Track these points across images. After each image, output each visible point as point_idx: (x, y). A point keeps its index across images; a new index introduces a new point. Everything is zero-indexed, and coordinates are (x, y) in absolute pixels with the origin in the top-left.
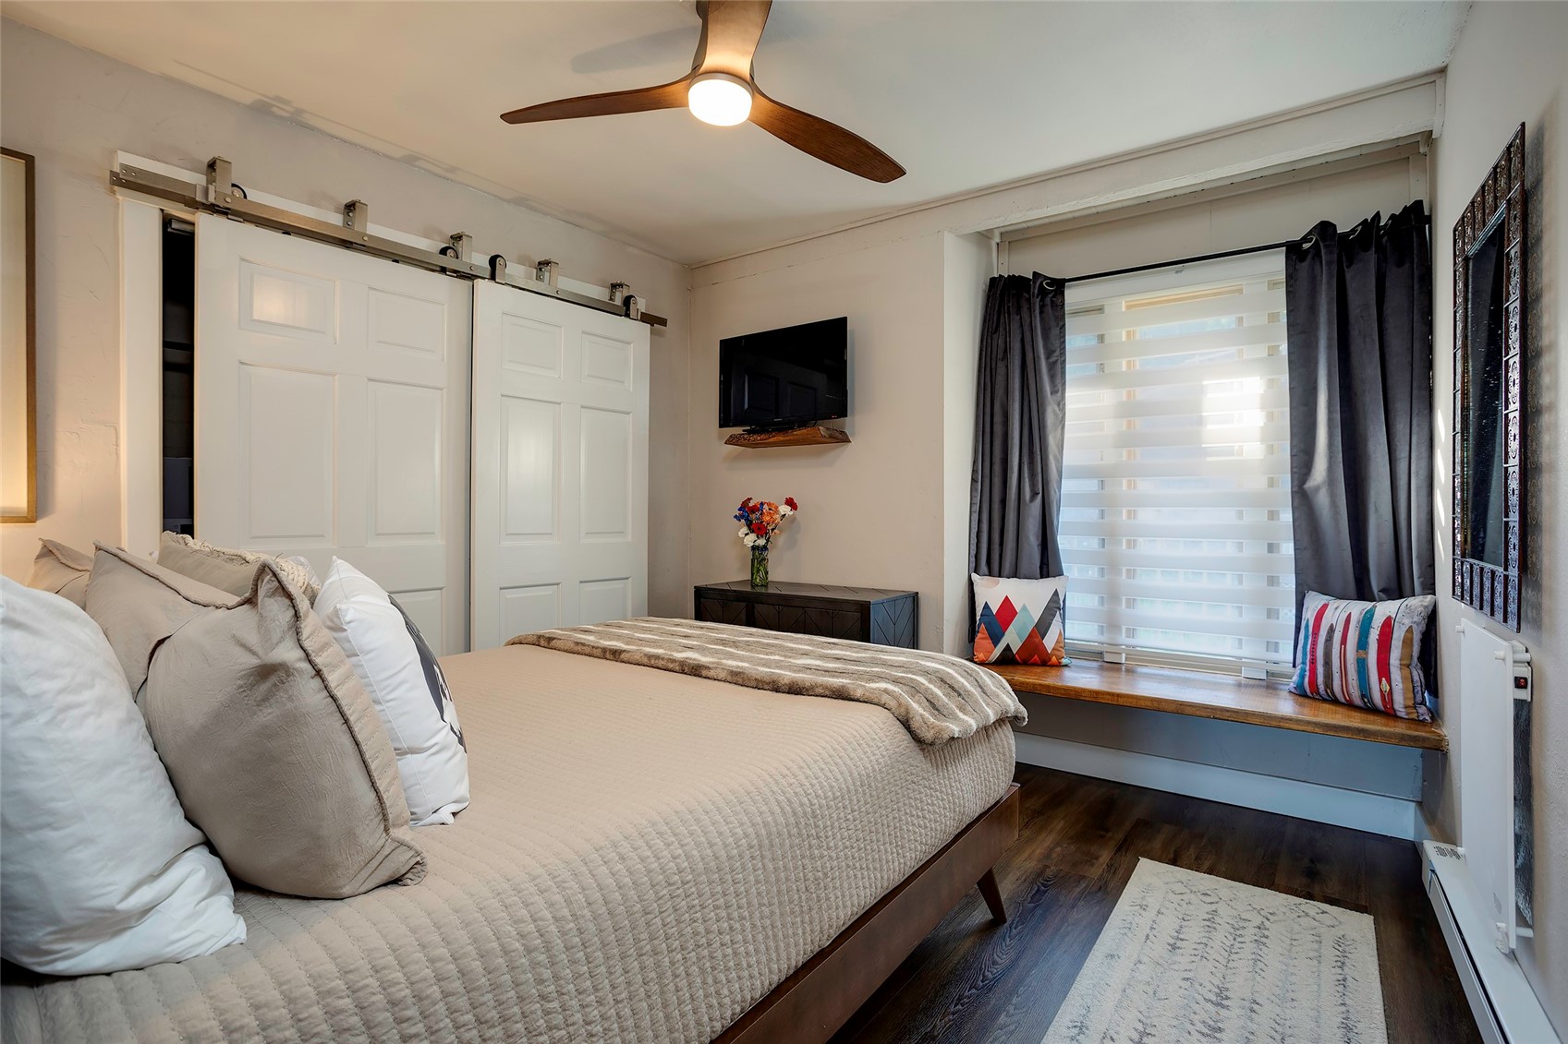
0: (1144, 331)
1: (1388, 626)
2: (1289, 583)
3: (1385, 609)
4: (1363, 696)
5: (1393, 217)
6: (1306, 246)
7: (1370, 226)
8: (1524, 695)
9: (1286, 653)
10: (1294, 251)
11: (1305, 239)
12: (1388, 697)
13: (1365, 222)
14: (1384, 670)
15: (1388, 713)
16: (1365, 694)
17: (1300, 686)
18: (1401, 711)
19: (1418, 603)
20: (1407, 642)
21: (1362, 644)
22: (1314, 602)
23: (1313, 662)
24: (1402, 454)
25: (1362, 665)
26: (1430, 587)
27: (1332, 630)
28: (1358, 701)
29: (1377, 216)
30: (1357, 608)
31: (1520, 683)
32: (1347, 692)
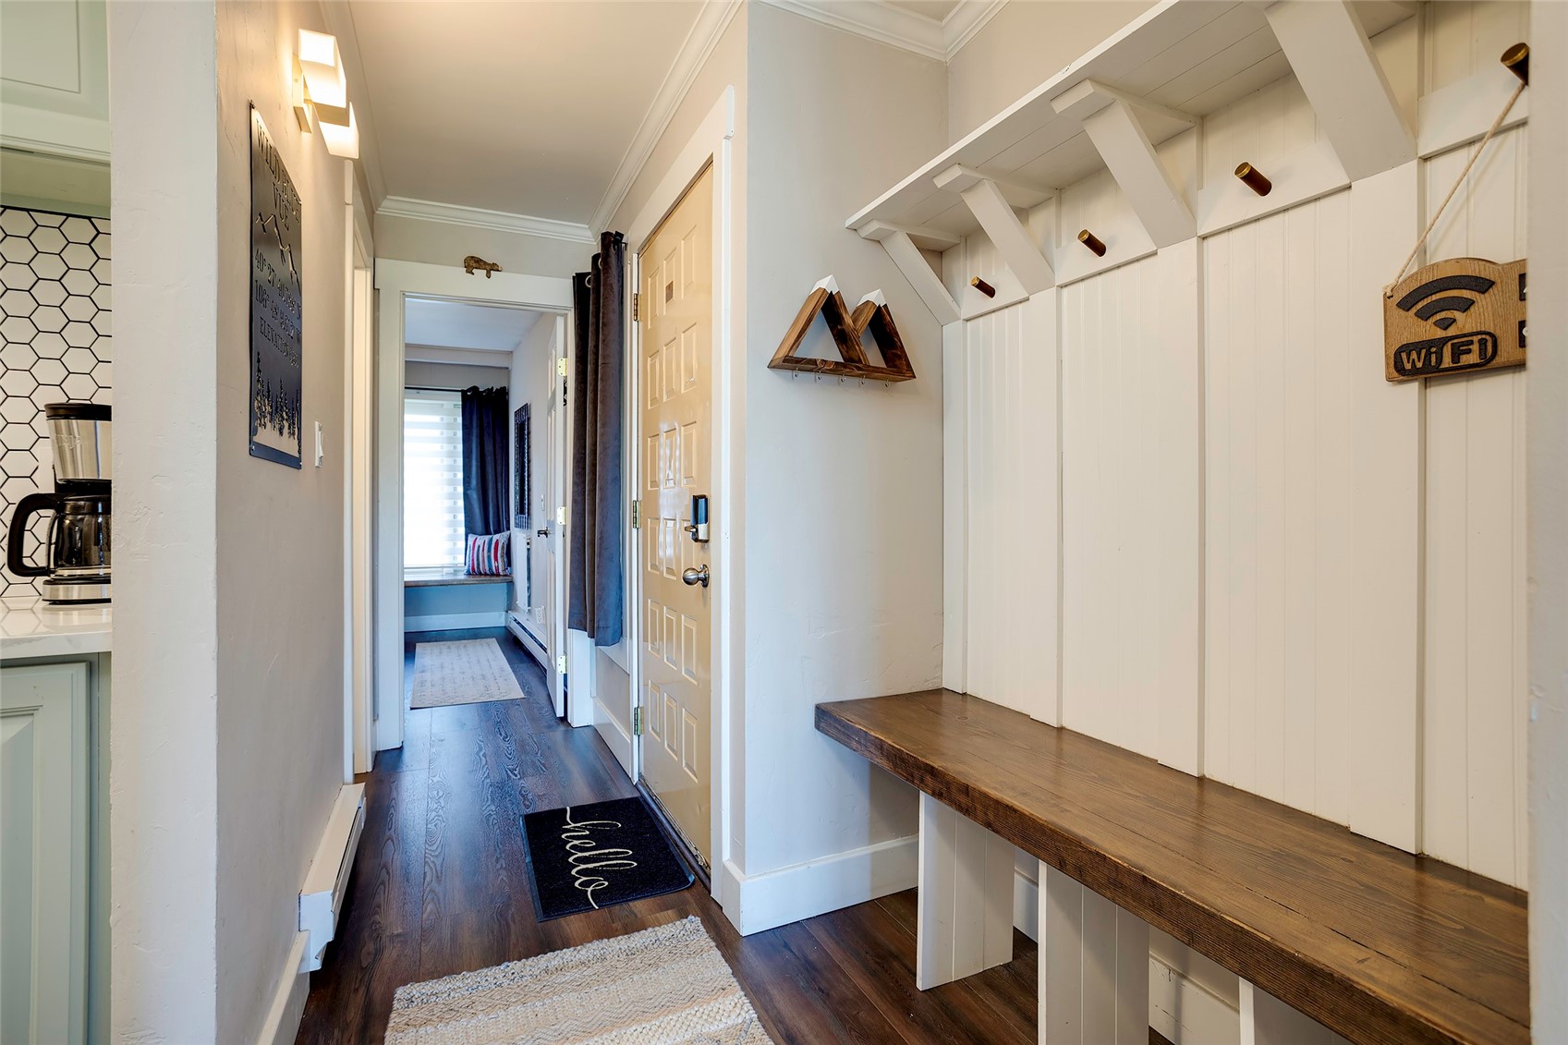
1: (496, 543)
2: (462, 530)
3: (496, 537)
5: (498, 389)
6: (469, 394)
7: (490, 391)
8: (528, 547)
9: (461, 559)
10: (464, 393)
11: (468, 391)
12: (497, 568)
13: (488, 389)
14: (496, 559)
15: (497, 574)
16: (490, 568)
17: (468, 571)
18: (501, 573)
19: (506, 534)
20: (503, 547)
21: (489, 551)
22: (471, 538)
23: (473, 560)
24: (499, 480)
25: (489, 557)
26: (508, 529)
27: (478, 547)
28: (488, 572)
29: (492, 388)
30: (487, 538)
31: (528, 544)
32: (484, 569)
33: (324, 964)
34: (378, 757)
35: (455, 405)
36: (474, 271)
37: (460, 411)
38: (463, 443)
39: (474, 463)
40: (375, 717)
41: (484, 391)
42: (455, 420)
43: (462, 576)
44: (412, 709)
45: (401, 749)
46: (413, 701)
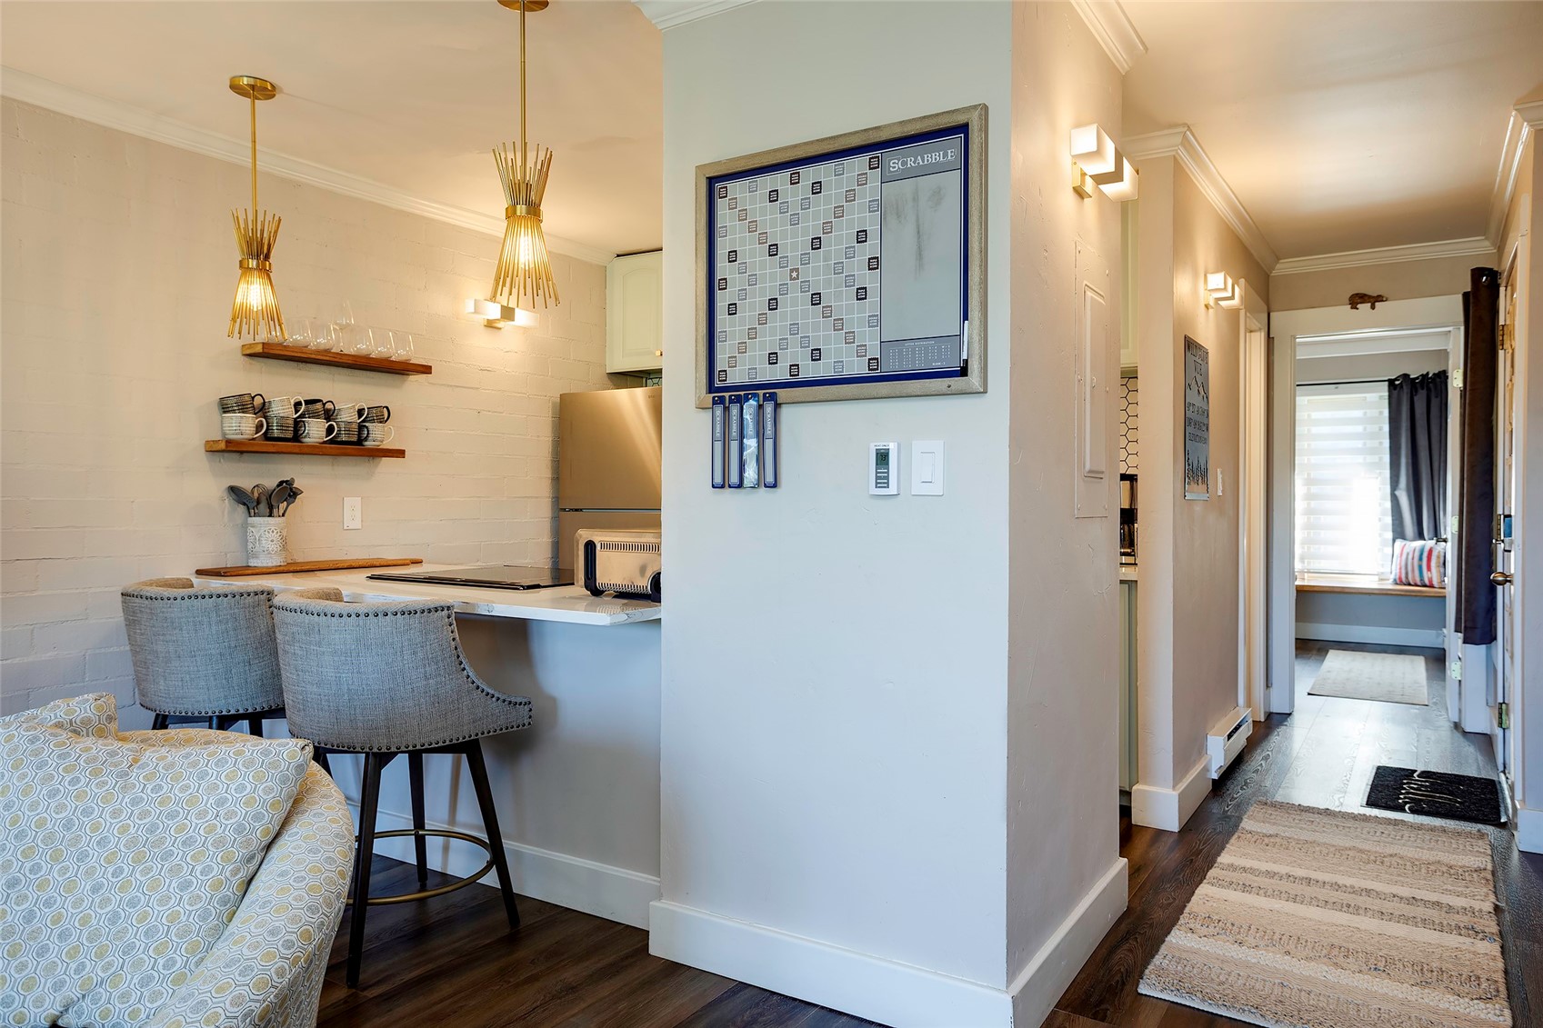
0: (1315, 415)
1: (1430, 551)
2: (1390, 535)
3: (1430, 544)
4: (1421, 580)
5: (1434, 374)
6: (1397, 383)
7: (1425, 376)
9: (1386, 566)
10: (1391, 382)
11: (1396, 379)
12: (1430, 580)
13: (1422, 375)
14: (1429, 568)
15: (1431, 586)
16: (1422, 580)
17: (1395, 580)
18: (1435, 586)
20: (1438, 556)
21: (1421, 559)
22: (1399, 543)
23: (1401, 568)
24: (1436, 478)
25: (1420, 568)
27: (1408, 554)
28: (1419, 583)
29: (1428, 373)
30: (1418, 544)
32: (1414, 579)
33: (1220, 778)
34: (1269, 715)
35: (1381, 397)
36: (1358, 306)
37: (1386, 402)
38: (1390, 438)
39: (1403, 461)
40: (1268, 685)
41: (1417, 378)
42: (1381, 413)
43: (1389, 585)
44: (1309, 694)
45: (1290, 714)
46: (1312, 688)
